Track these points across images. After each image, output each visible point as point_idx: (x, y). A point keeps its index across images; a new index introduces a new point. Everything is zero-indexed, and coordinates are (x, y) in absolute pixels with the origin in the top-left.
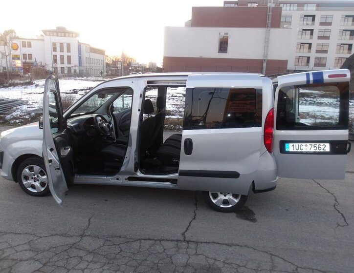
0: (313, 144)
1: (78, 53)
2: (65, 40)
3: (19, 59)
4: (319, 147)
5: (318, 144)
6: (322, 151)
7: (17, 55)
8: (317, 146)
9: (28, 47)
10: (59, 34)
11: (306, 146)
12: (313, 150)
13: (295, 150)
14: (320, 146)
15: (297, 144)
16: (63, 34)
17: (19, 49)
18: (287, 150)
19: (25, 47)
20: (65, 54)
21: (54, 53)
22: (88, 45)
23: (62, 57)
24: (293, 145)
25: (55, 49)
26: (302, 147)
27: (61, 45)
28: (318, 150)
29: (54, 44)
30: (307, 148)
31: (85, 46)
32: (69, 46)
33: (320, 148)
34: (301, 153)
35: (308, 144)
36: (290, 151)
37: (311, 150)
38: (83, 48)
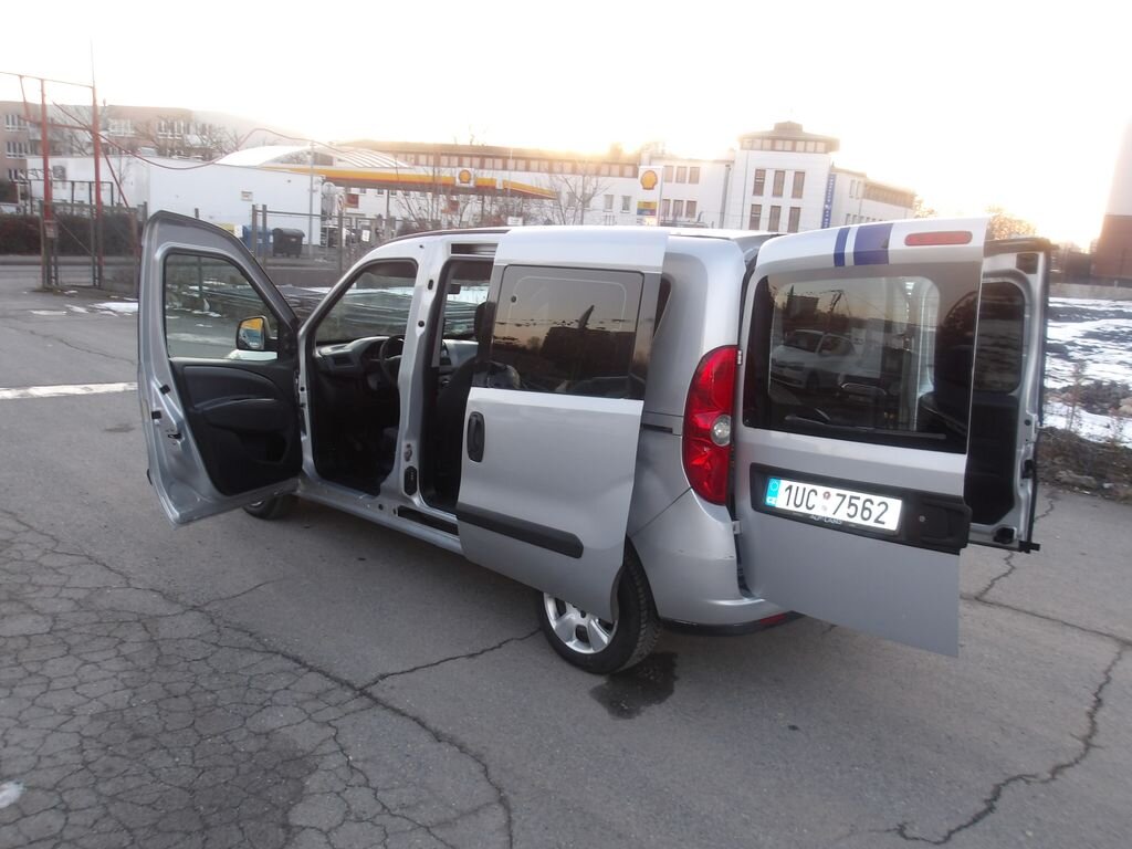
0: (849, 493)
1: (822, 200)
2: (789, 161)
3: (653, 213)
4: (864, 508)
5: (864, 496)
6: (871, 523)
7: (649, 204)
8: (859, 504)
9: (677, 182)
10: (779, 145)
11: (827, 495)
12: (842, 516)
13: (791, 507)
14: (868, 505)
15: (802, 485)
16: (789, 145)
17: (657, 187)
18: (770, 501)
19: (684, 182)
20: (787, 202)
21: (758, 200)
22: (862, 175)
23: (776, 211)
24: (790, 488)
25: (758, 189)
26: (813, 500)
27: (780, 175)
28: (858, 520)
29: (760, 174)
30: (827, 504)
31: (848, 179)
32: (800, 176)
33: (866, 514)
34: (806, 520)
35: (834, 491)
36: (778, 506)
37: (836, 517)
38: (843, 184)
